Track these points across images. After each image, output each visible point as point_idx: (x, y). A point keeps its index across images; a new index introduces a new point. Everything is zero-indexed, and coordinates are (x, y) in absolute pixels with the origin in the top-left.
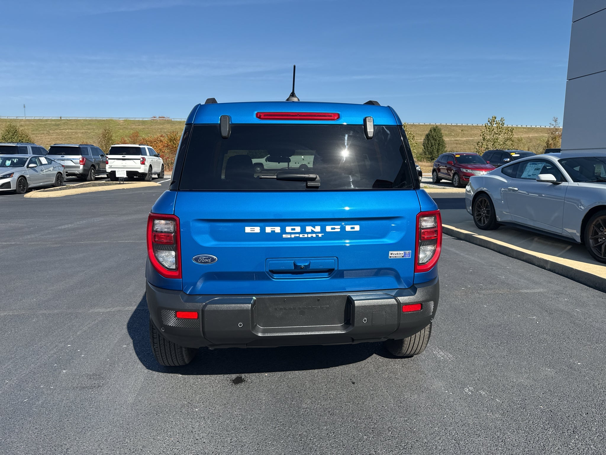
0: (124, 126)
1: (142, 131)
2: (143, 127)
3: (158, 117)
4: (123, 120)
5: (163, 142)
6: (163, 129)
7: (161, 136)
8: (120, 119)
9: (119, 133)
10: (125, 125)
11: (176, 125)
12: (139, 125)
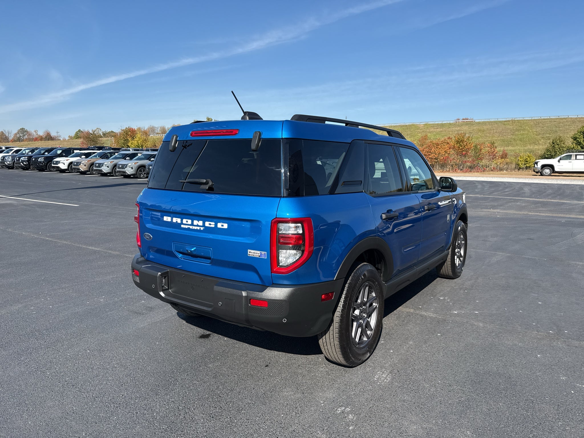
0: (423, 130)
1: (439, 133)
2: (441, 129)
3: (461, 119)
4: (423, 124)
5: (449, 144)
6: (460, 131)
7: (449, 138)
8: (421, 124)
9: (418, 136)
10: (425, 128)
11: (474, 126)
12: (437, 128)
